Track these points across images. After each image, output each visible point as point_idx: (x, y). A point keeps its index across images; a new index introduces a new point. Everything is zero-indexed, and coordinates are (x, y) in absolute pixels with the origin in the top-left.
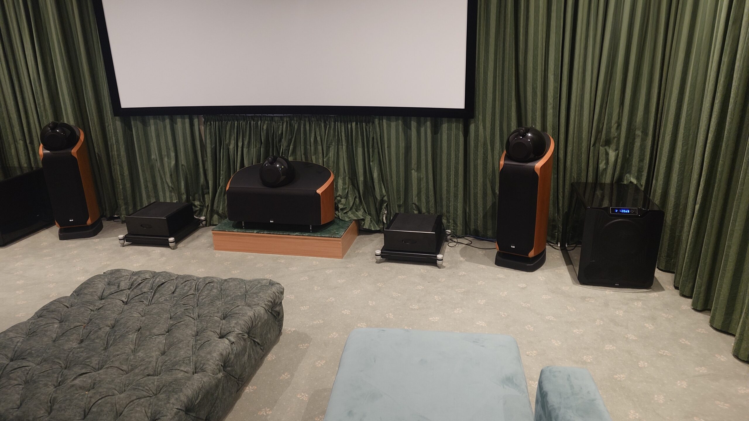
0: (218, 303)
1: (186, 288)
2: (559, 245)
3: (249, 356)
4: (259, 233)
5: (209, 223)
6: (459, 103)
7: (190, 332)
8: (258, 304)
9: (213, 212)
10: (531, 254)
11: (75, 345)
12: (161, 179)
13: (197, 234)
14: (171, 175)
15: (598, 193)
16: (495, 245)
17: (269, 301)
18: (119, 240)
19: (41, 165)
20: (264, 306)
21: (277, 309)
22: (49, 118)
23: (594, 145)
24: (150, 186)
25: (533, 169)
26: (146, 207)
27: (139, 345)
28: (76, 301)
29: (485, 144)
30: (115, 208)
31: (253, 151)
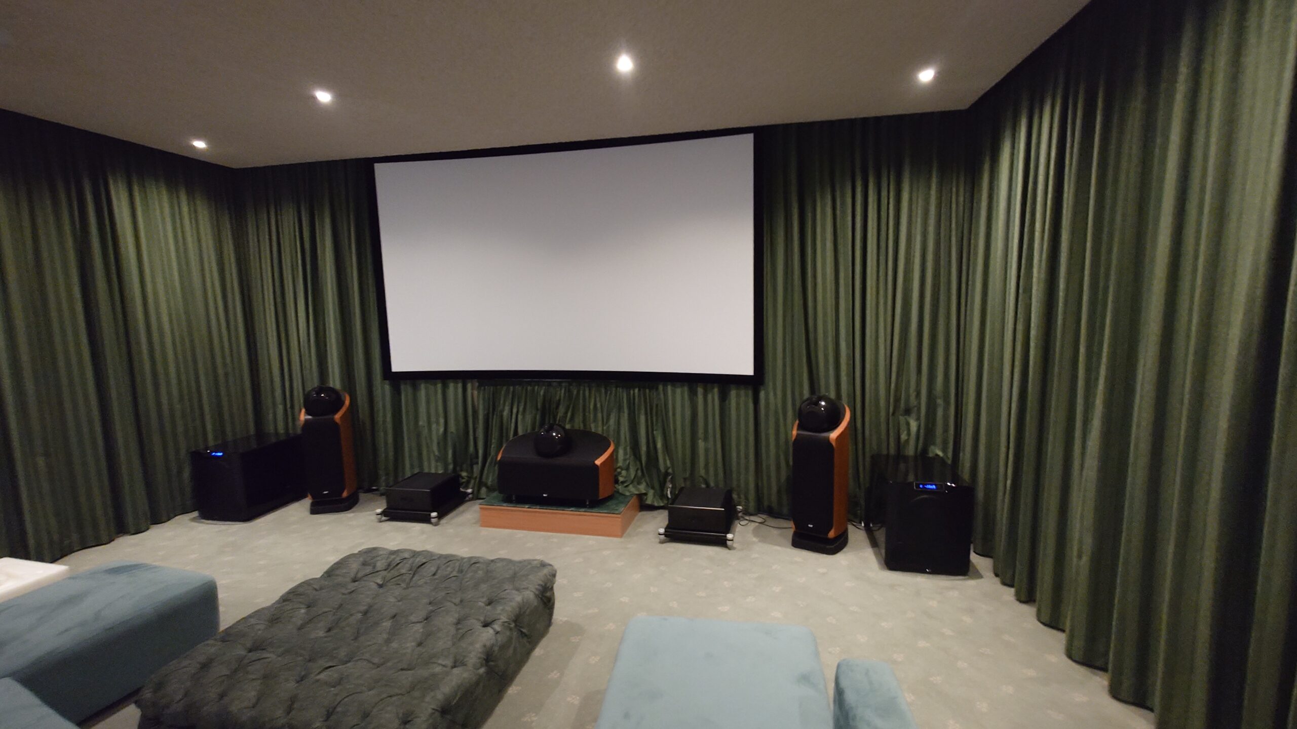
0: (484, 587)
1: (449, 569)
2: (863, 525)
3: (515, 649)
4: (530, 508)
5: (476, 497)
6: (747, 368)
7: (451, 619)
8: (527, 589)
9: (481, 484)
10: (832, 534)
11: (321, 633)
12: (428, 447)
13: (461, 508)
14: (438, 443)
15: (902, 466)
16: (791, 524)
17: (539, 585)
18: (376, 516)
19: (299, 431)
20: (534, 590)
21: (548, 594)
22: (314, 382)
23: (893, 414)
24: (415, 454)
25: (827, 440)
26: (409, 478)
27: (393, 633)
28: (326, 583)
29: (776, 412)
30: (374, 479)
31: (529, 418)
